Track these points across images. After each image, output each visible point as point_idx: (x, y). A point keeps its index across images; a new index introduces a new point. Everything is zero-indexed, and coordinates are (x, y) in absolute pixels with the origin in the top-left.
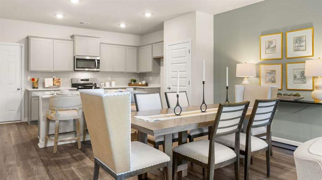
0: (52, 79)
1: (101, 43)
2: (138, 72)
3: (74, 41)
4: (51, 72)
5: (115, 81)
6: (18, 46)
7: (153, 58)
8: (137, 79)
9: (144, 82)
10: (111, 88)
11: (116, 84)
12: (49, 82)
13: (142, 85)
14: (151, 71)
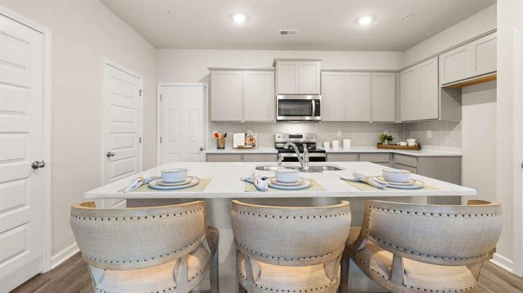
0: (244, 134)
1: (322, 71)
2: (398, 122)
3: (275, 70)
4: (242, 124)
5: (350, 139)
6: (200, 86)
7: (441, 86)
8: (394, 135)
9: (412, 142)
10: (341, 151)
11: (352, 145)
12: (239, 139)
13: (408, 148)
14: (437, 117)
